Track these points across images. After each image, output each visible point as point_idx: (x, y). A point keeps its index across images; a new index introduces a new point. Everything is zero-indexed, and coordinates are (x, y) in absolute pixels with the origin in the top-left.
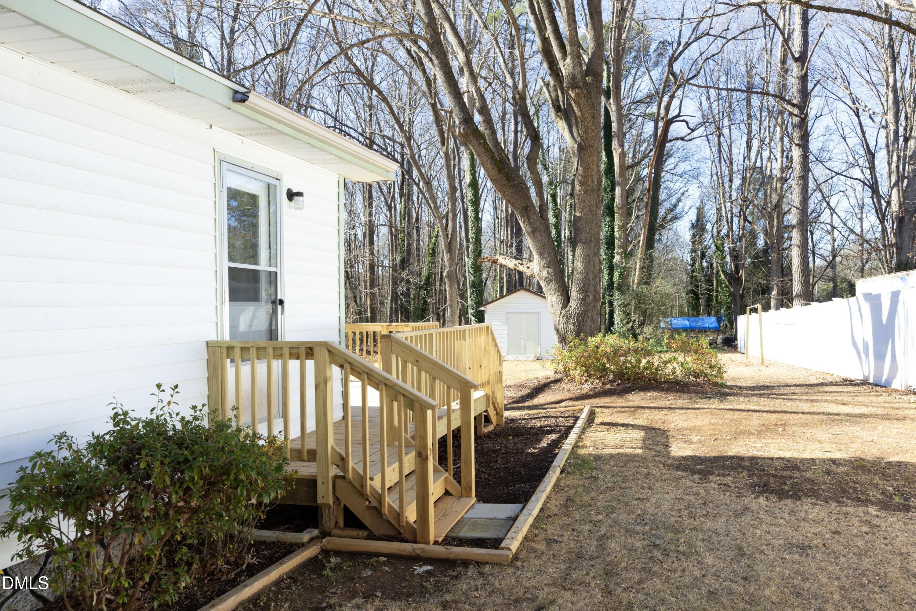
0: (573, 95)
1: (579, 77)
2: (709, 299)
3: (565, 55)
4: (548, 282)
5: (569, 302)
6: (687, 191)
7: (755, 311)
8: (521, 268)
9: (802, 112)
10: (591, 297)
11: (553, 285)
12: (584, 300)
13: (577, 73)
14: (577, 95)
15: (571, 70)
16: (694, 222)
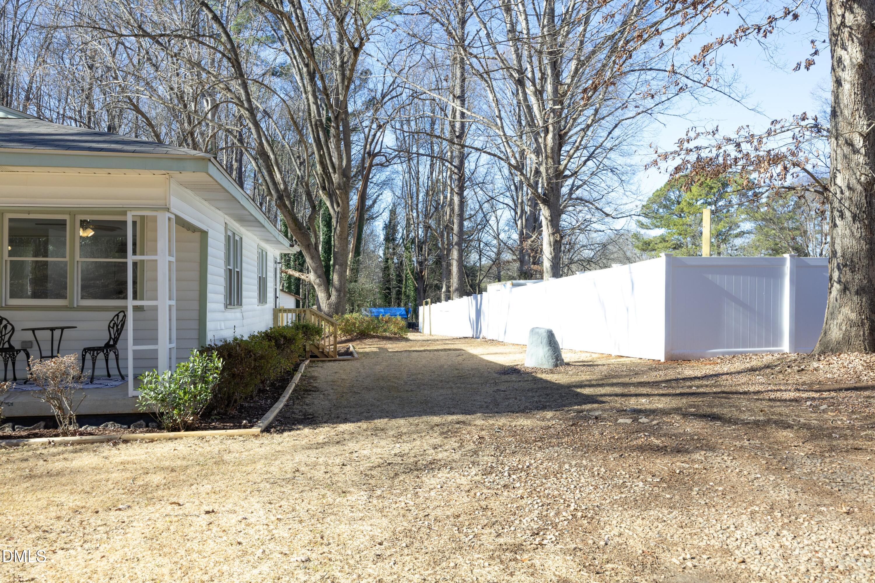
0: (338, 193)
1: (342, 184)
2: (399, 293)
3: (335, 172)
4: (319, 286)
5: (330, 296)
6: (381, 194)
7: (427, 304)
8: (303, 277)
9: (460, 173)
10: (342, 294)
11: (322, 288)
12: (339, 295)
13: (341, 182)
14: (341, 193)
15: (337, 181)
16: (387, 222)
